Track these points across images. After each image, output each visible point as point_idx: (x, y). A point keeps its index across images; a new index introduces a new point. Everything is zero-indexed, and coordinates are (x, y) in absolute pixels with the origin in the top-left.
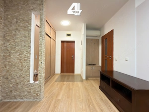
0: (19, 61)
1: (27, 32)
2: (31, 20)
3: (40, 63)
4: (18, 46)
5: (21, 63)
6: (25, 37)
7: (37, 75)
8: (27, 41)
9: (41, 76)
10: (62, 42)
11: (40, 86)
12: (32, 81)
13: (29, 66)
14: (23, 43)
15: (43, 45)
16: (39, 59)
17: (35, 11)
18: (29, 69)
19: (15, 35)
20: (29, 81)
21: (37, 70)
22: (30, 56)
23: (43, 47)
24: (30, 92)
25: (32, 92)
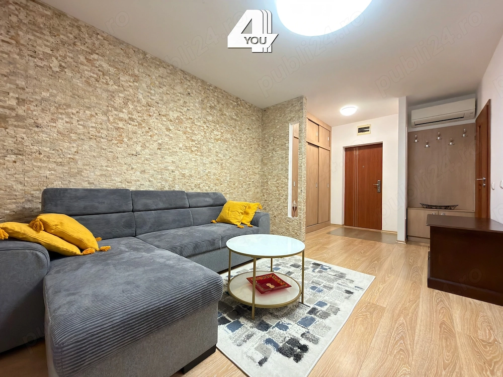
0: (276, 188)
1: (284, 152)
2: (288, 134)
3: (299, 191)
4: (275, 170)
5: (279, 191)
6: (282, 158)
7: (296, 207)
8: (284, 163)
9: (301, 209)
10: (348, 149)
11: (300, 223)
12: (290, 215)
13: (287, 196)
14: (280, 166)
15: (303, 166)
16: (299, 185)
17: (294, 121)
18: (286, 199)
19: (272, 157)
20: (287, 214)
21: (297, 202)
22: (288, 182)
23: (303, 169)
24: (288, 229)
25: (290, 229)
